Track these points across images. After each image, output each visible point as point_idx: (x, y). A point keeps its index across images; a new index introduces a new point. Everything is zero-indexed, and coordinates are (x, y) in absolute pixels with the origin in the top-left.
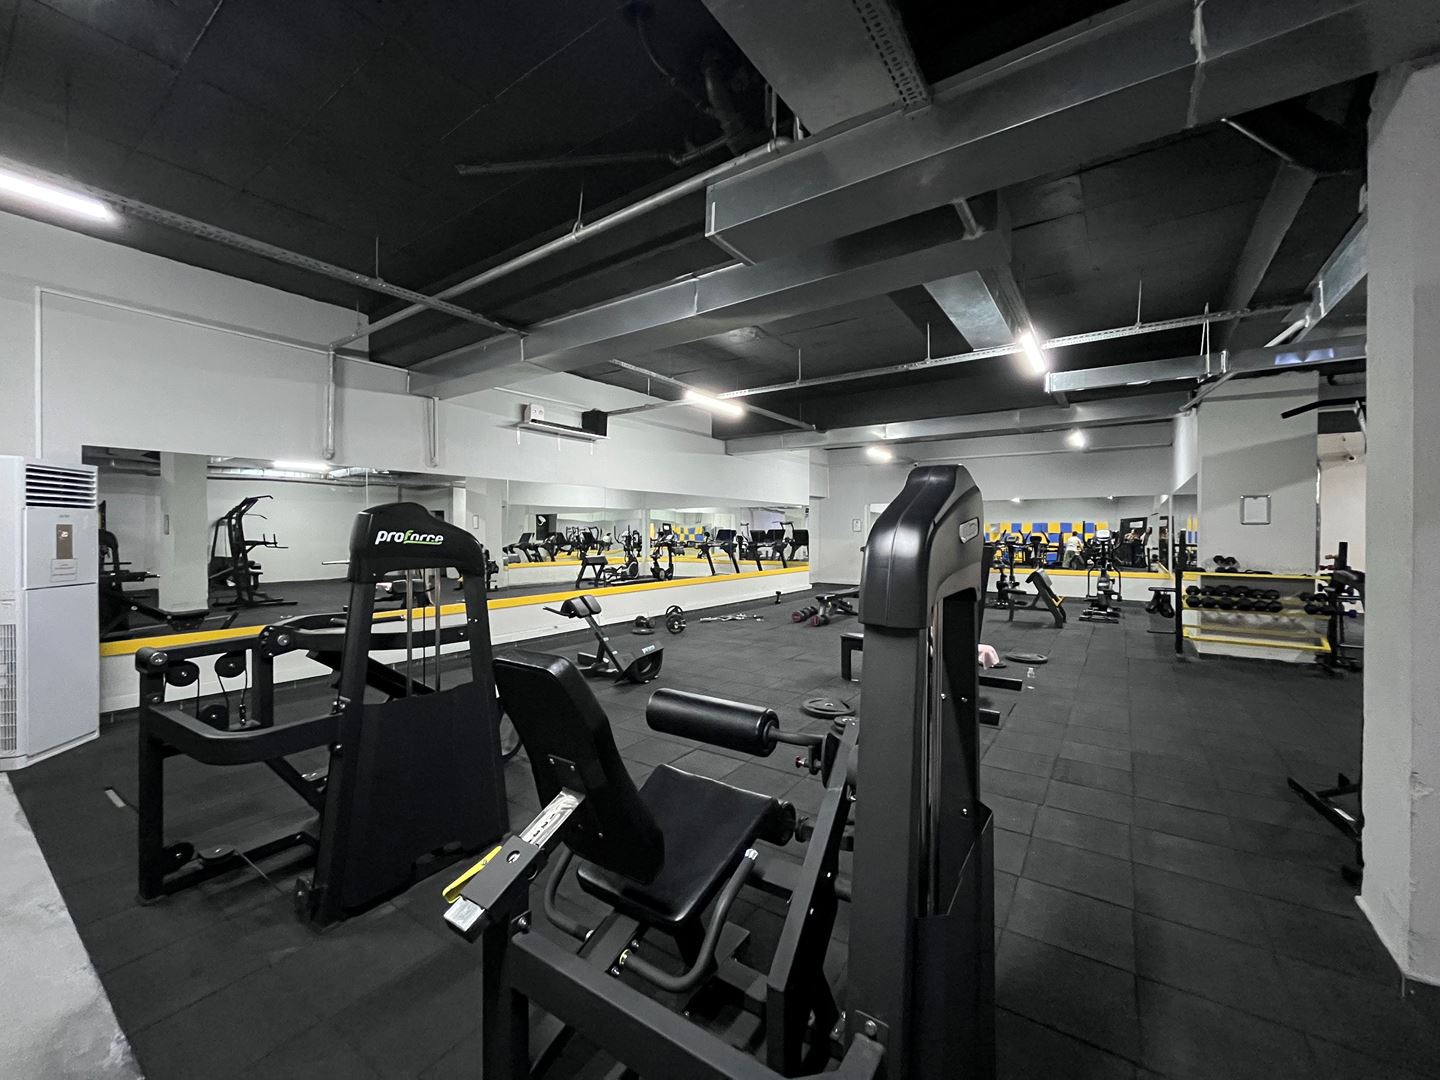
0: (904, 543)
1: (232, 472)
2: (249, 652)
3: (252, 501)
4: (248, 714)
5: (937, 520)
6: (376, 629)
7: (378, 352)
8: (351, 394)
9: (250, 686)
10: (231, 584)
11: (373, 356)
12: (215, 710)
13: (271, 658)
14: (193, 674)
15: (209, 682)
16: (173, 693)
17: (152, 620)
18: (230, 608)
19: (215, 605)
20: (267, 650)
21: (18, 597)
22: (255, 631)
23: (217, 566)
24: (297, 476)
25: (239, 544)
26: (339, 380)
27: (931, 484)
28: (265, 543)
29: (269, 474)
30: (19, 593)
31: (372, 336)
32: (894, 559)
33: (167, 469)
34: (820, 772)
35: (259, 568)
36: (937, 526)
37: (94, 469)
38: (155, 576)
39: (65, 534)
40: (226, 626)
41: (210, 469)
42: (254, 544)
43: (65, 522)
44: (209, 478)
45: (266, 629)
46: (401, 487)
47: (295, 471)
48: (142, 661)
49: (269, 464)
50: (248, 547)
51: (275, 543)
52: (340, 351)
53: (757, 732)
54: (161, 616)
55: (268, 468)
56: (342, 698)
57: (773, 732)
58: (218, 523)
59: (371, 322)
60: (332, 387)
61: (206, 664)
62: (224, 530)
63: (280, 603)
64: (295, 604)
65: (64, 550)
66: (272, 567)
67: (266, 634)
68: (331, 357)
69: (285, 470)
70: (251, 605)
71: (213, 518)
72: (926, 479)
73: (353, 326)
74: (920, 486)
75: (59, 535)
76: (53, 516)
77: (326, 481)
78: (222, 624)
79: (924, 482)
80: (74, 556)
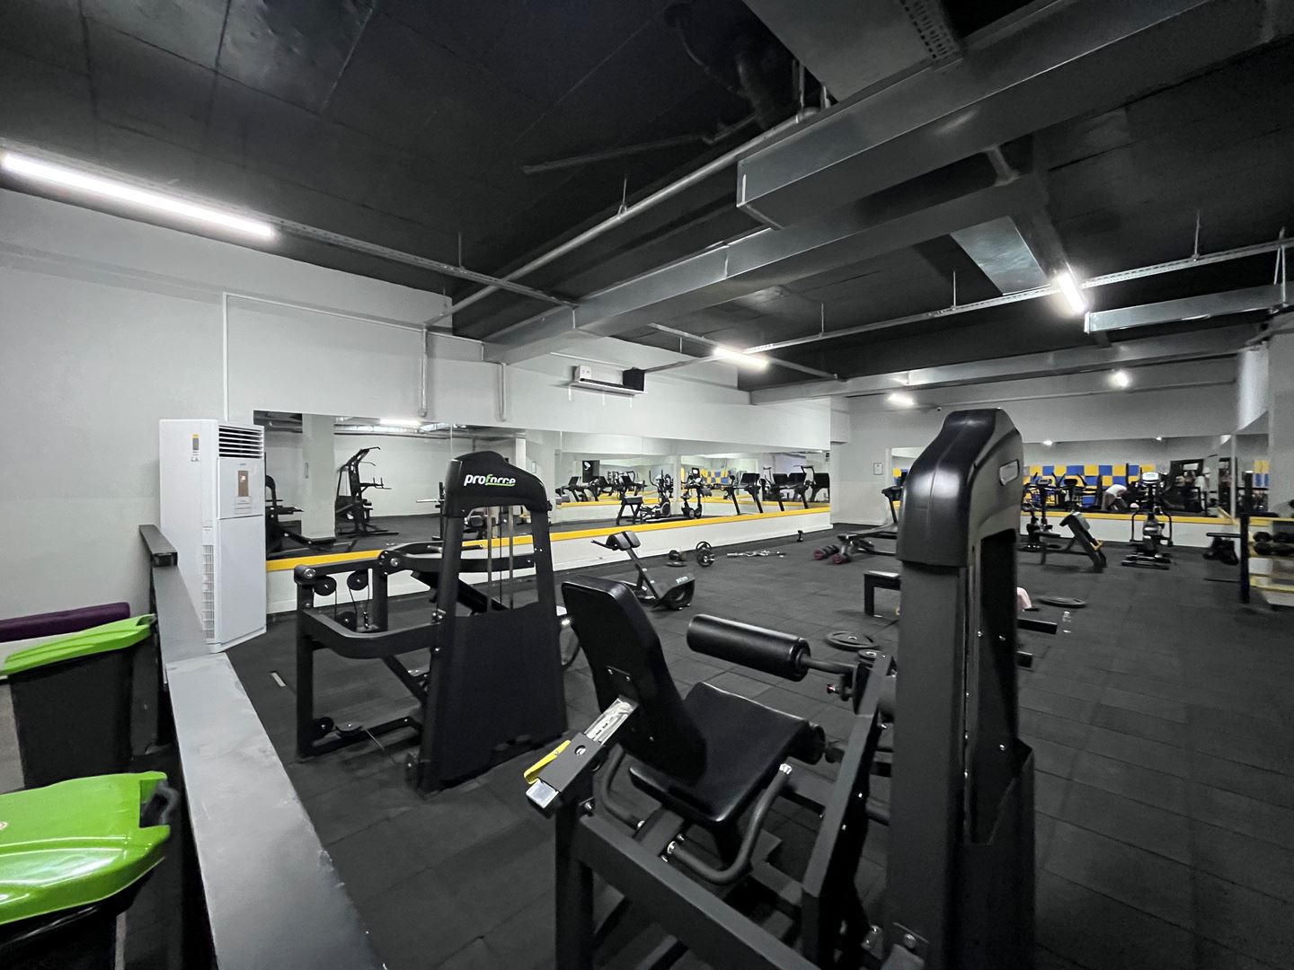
0: (942, 485)
1: (347, 429)
2: (370, 571)
3: (366, 451)
4: (370, 620)
5: (977, 462)
7: (460, 327)
8: (440, 364)
10: (350, 517)
11: (456, 331)
12: (348, 615)
13: (386, 576)
14: (333, 587)
15: (343, 594)
16: (319, 600)
17: (297, 544)
18: (350, 536)
19: (340, 534)
20: (383, 569)
21: (215, 525)
22: (374, 554)
23: (341, 501)
24: (402, 431)
25: (357, 486)
26: (430, 352)
27: (970, 428)
28: (375, 485)
29: (377, 429)
30: (215, 520)
31: (455, 316)
32: (933, 500)
33: (306, 426)
34: (851, 699)
35: (370, 504)
36: (977, 468)
37: (262, 428)
38: (300, 511)
39: (243, 478)
40: (349, 550)
41: (336, 427)
42: (367, 485)
43: (243, 468)
44: (336, 434)
45: (383, 553)
46: (475, 439)
47: (399, 428)
48: (299, 576)
49: (377, 422)
50: (362, 488)
51: (382, 485)
52: (431, 328)
53: (789, 658)
54: (303, 541)
55: (378, 425)
56: (439, 610)
57: (805, 659)
58: (342, 469)
59: (454, 303)
60: (425, 356)
61: (341, 578)
62: (346, 474)
63: (385, 533)
64: (397, 534)
65: (243, 490)
66: (380, 504)
67: (383, 557)
68: (424, 333)
69: (389, 427)
70: (365, 534)
71: (338, 465)
72: (963, 423)
73: (439, 306)
74: (957, 430)
75: (240, 478)
76: (236, 463)
77: (419, 435)
78: (346, 548)
79: (962, 426)
80: (250, 494)
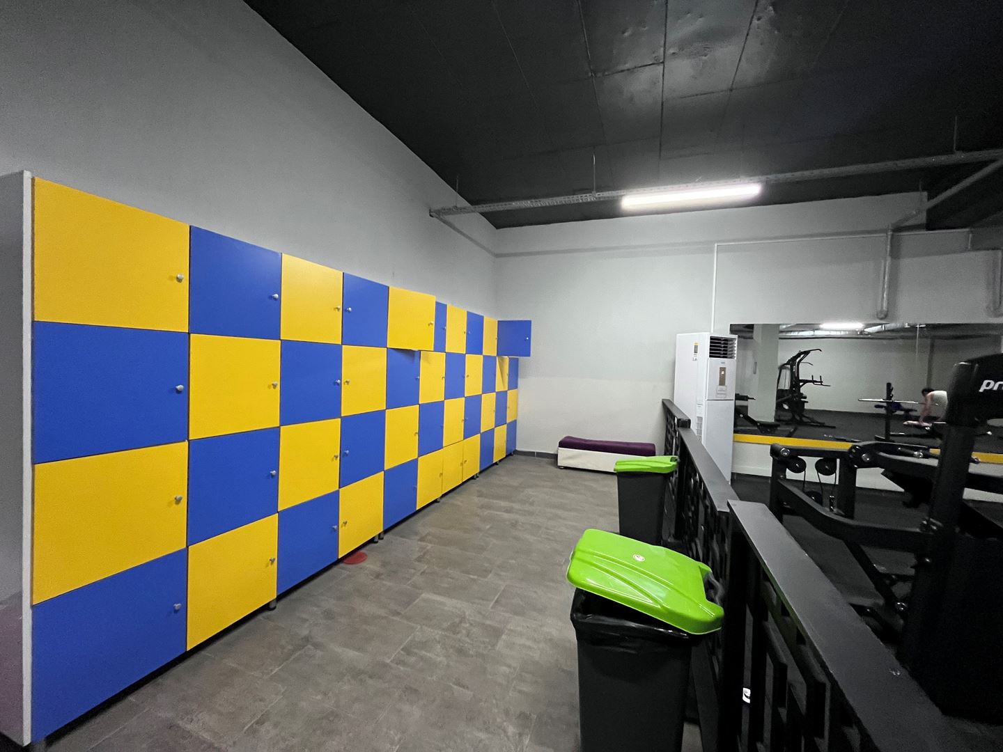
1: (792, 334)
3: (807, 353)
6: (973, 469)
7: (934, 222)
8: (906, 263)
9: (837, 483)
10: (786, 407)
11: (930, 226)
21: (704, 404)
23: (780, 393)
24: (838, 334)
25: (796, 382)
26: (895, 253)
28: (813, 382)
29: (818, 333)
30: (704, 402)
31: (929, 212)
33: (757, 334)
35: (805, 398)
37: (736, 336)
38: (753, 399)
39: (723, 373)
41: (776, 333)
42: (805, 382)
43: (723, 366)
44: (780, 338)
45: (854, 447)
46: (934, 338)
47: (836, 331)
48: (774, 452)
49: (816, 327)
50: (801, 384)
51: (821, 382)
52: (898, 229)
55: (817, 329)
58: (782, 367)
59: (930, 198)
60: (889, 259)
62: (786, 374)
65: (722, 382)
66: (814, 398)
67: (854, 451)
68: (889, 237)
69: (830, 330)
71: (780, 363)
73: (914, 204)
75: (720, 373)
76: (719, 361)
77: (861, 336)
78: (787, 433)
80: (726, 384)
